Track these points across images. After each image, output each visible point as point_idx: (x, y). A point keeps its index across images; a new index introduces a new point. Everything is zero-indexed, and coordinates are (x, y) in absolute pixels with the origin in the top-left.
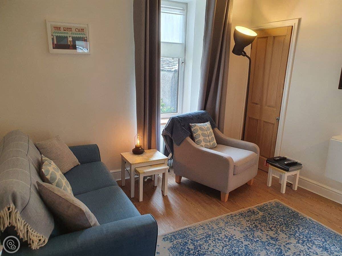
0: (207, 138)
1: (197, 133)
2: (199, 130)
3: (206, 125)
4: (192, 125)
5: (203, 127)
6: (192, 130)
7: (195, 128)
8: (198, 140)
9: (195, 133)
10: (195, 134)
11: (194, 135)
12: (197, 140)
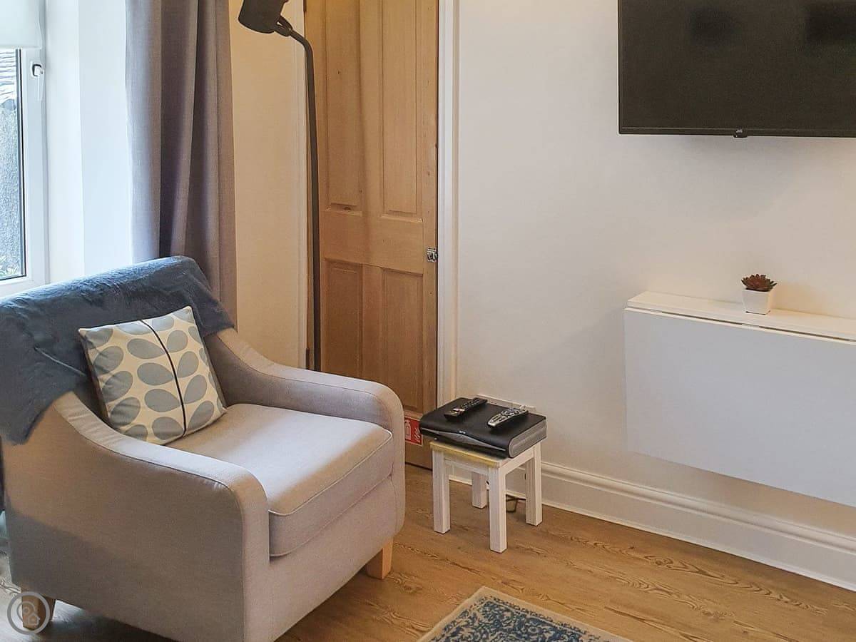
0: (170, 387)
1: (114, 372)
2: (127, 353)
3: (171, 324)
4: (95, 336)
5: (151, 338)
6: (93, 356)
7: (107, 345)
8: (121, 404)
9: (106, 372)
10: (106, 377)
11: (103, 380)
12: (117, 402)
